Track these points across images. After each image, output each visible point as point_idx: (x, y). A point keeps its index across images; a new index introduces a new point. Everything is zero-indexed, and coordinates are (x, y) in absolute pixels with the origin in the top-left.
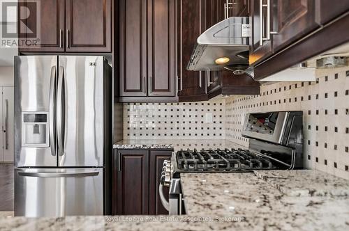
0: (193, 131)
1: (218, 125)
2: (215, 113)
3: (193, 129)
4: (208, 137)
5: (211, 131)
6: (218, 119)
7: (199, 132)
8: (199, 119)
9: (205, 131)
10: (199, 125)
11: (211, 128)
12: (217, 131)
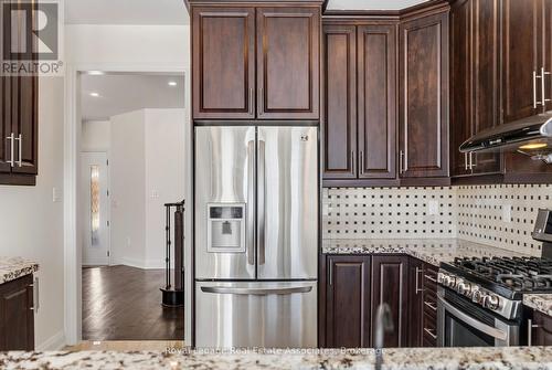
0: (411, 227)
1: (446, 218)
2: (442, 201)
3: (412, 223)
4: (431, 236)
5: (437, 227)
6: (446, 210)
7: (420, 227)
8: (420, 210)
9: (428, 227)
10: (420, 218)
11: (437, 222)
12: (446, 227)
